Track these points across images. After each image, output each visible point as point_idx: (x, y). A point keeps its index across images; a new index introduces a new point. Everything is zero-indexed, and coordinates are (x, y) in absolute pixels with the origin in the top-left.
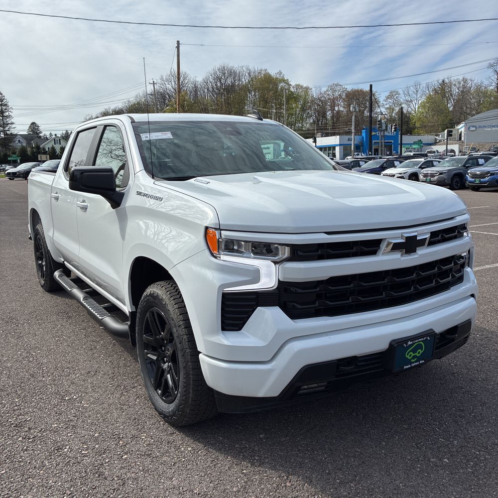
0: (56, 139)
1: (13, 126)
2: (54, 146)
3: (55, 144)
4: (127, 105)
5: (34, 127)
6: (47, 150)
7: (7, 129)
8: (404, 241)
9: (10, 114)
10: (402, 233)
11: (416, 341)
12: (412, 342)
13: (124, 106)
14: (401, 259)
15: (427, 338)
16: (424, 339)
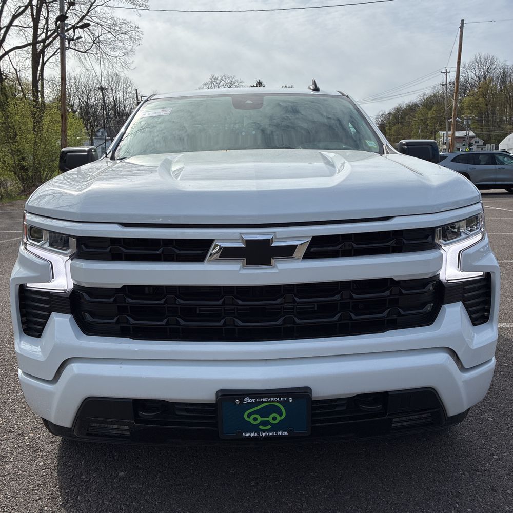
4: (422, 98)
8: (244, 246)
10: (240, 234)
11: (265, 400)
12: (254, 400)
13: (418, 99)
14: (240, 272)
15: (288, 400)
16: (282, 399)
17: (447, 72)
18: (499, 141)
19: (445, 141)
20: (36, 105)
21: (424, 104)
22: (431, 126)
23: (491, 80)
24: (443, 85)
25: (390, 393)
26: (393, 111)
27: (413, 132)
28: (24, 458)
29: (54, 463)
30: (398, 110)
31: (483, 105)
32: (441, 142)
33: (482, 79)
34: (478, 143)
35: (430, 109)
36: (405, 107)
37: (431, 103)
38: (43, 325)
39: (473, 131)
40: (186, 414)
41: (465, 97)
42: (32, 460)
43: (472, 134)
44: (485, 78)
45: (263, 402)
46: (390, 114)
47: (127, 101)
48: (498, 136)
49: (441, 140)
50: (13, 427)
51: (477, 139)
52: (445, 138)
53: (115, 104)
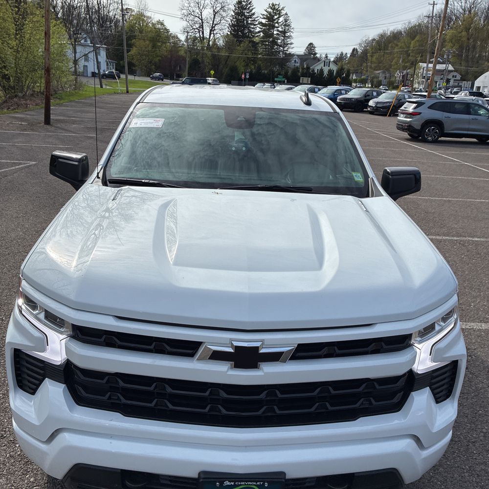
0: (326, 61)
1: (292, 46)
2: (323, 68)
3: (324, 66)
5: (311, 47)
6: (316, 71)
7: (285, 49)
8: (233, 351)
9: (291, 34)
10: (230, 339)
11: (243, 483)
12: (233, 483)
13: (403, 27)
14: (228, 373)
15: (264, 484)
16: (258, 483)
17: (434, 4)
18: (476, 78)
19: (424, 75)
20: (18, 11)
21: (408, 32)
22: (412, 56)
23: (476, 14)
24: (429, 17)
25: (355, 475)
26: (377, 38)
27: (394, 61)
28: (16, 471)
29: (43, 479)
30: (382, 36)
31: (464, 39)
32: (420, 74)
33: (467, 12)
34: (456, 77)
35: (413, 39)
36: (389, 34)
37: (415, 32)
38: (38, 386)
39: (453, 66)
40: (170, 483)
41: (448, 29)
42: (23, 474)
43: (451, 68)
44: (470, 11)
45: (241, 485)
46: (374, 40)
47: (111, 6)
48: (476, 72)
49: (420, 71)
50: (4, 431)
51: (455, 74)
52: (425, 72)
53: (99, 7)
